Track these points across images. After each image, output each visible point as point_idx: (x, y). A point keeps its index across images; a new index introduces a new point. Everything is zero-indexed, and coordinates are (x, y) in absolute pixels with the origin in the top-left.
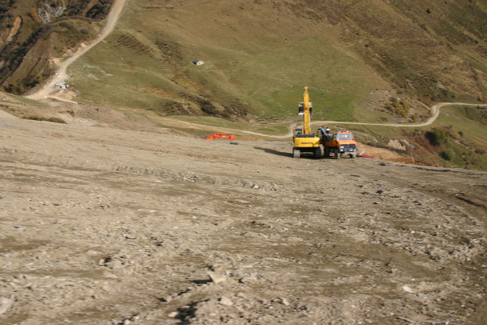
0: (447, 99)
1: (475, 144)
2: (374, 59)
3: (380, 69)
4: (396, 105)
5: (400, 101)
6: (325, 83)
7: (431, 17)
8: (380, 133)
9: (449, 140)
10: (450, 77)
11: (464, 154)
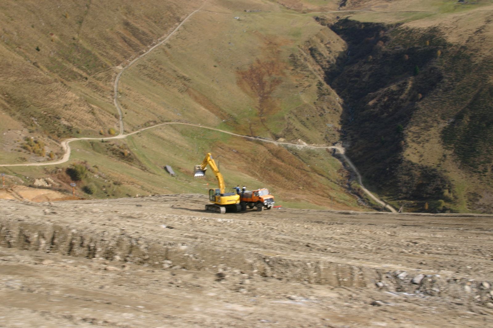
0: (72, 135)
1: (110, 176)
5: (34, 140)
7: (41, 55)
8: (25, 174)
9: (88, 175)
10: (72, 113)
11: (104, 187)
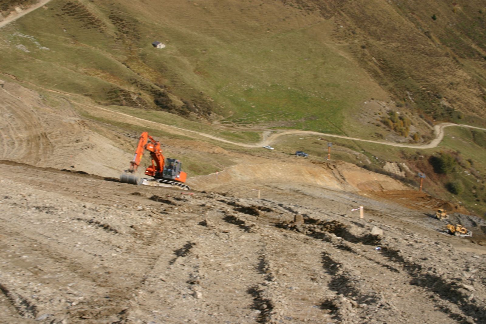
0: (452, 119)
2: (370, 64)
3: (376, 76)
4: (395, 120)
5: (399, 115)
6: (310, 84)
7: (436, 24)
8: (375, 153)
9: (457, 169)
10: (456, 94)
11: (475, 188)
